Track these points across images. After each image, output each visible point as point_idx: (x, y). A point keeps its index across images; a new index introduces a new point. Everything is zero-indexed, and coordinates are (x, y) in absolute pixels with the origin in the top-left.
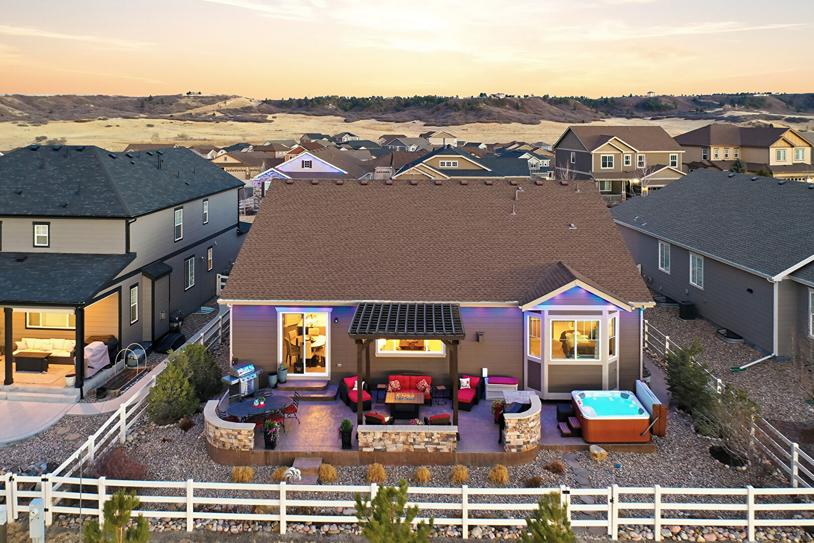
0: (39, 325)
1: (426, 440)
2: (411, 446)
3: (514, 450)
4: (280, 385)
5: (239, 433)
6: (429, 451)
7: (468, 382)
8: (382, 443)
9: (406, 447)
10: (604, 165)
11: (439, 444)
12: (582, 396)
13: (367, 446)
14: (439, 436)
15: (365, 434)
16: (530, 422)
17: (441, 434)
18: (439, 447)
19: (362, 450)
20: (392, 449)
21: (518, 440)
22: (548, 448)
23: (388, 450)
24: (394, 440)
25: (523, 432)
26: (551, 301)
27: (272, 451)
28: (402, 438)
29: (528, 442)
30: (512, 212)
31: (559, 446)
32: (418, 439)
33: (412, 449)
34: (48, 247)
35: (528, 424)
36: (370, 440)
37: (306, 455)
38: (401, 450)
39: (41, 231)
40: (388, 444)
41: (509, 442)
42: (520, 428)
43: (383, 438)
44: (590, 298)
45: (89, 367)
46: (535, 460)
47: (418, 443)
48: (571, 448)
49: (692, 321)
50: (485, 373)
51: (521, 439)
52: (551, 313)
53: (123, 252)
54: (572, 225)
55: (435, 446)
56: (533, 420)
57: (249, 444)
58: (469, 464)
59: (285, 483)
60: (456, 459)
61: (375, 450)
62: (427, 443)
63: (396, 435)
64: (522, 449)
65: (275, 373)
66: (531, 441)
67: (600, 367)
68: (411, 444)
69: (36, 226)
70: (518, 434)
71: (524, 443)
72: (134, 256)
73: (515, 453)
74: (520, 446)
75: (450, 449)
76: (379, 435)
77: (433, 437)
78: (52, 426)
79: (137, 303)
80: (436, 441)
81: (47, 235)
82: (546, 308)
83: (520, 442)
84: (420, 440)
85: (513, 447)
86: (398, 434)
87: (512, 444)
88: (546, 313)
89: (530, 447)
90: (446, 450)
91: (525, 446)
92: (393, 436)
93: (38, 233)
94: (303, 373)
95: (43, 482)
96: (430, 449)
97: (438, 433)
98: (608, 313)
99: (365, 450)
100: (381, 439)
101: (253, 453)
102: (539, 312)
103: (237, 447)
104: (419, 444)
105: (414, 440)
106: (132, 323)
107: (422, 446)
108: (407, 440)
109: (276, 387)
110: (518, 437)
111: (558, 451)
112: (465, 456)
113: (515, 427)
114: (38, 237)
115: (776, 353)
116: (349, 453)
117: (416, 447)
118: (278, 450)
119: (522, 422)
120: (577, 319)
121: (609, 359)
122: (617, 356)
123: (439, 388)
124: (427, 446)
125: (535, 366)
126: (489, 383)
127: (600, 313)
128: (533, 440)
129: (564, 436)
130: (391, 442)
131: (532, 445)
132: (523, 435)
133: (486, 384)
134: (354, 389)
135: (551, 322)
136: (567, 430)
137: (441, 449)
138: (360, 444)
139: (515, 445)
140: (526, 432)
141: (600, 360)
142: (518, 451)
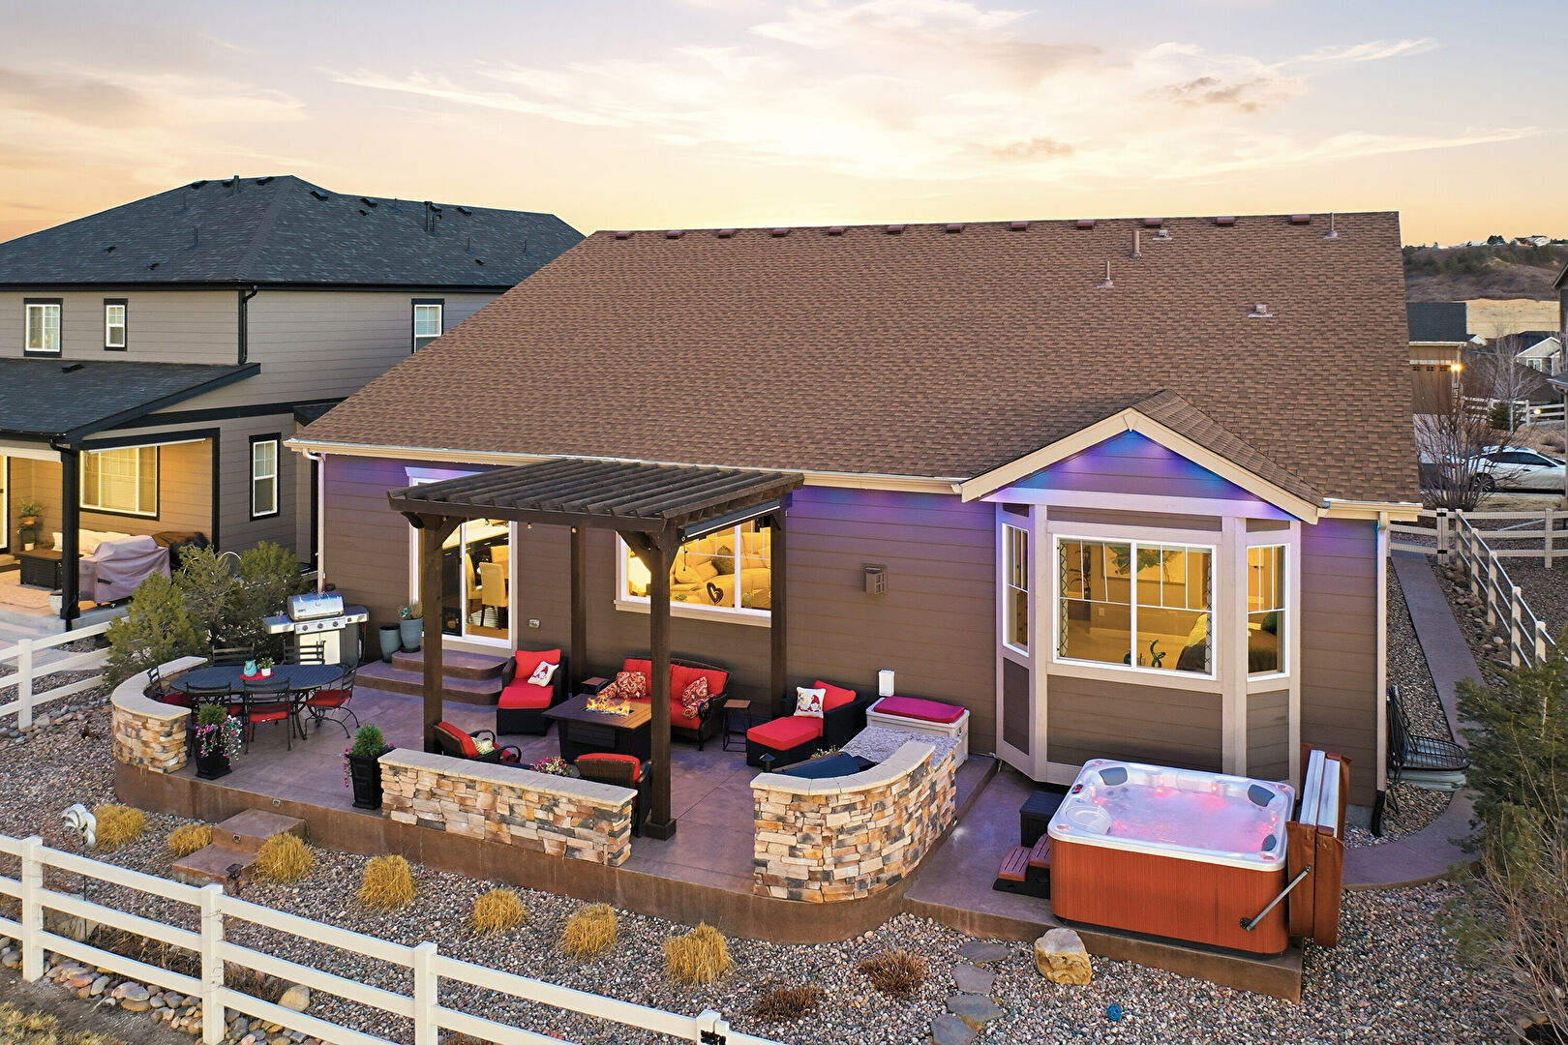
0: (96, 504)
1: (541, 815)
2: (504, 826)
3: (779, 893)
4: (397, 656)
5: (145, 724)
6: (550, 849)
7: (816, 700)
8: (434, 804)
9: (491, 826)
11: (570, 833)
12: (1113, 777)
13: (402, 809)
14: (574, 809)
15: (395, 770)
16: (834, 811)
17: (578, 804)
18: (572, 842)
19: (388, 817)
20: (458, 826)
21: (791, 860)
22: (923, 913)
23: (448, 828)
24: (462, 801)
25: (806, 839)
26: (1053, 477)
27: (205, 783)
28: (482, 800)
29: (827, 876)
30: (1104, 281)
31: (963, 914)
32: (521, 811)
33: (507, 833)
34: (125, 349)
35: (825, 816)
36: (409, 791)
37: (269, 806)
38: (480, 834)
39: (115, 317)
40: (451, 812)
41: (764, 864)
42: (799, 824)
43: (438, 791)
44: (1181, 473)
46: (855, 940)
47: (518, 820)
48: (998, 925)
50: (887, 683)
51: (801, 861)
52: (1056, 513)
53: (234, 360)
54: (1260, 307)
55: (563, 838)
56: (850, 807)
57: (163, 757)
58: (652, 909)
59: (39, 840)
60: (618, 888)
61: (419, 820)
62: (543, 824)
63: (467, 786)
64: (806, 893)
65: (396, 627)
66: (839, 873)
68: (503, 820)
69: (108, 307)
70: (793, 841)
71: (813, 876)
72: (254, 367)
73: (778, 902)
74: (798, 883)
75: (600, 855)
76: (428, 782)
77: (556, 809)
79: (274, 474)
80: (566, 824)
81: (123, 325)
82: (1040, 499)
83: (800, 868)
84: (525, 811)
85: (775, 881)
86: (471, 785)
87: (773, 870)
88: (1040, 514)
89: (833, 892)
90: (589, 856)
91: (816, 886)
92: (462, 790)
93: (110, 322)
94: (459, 634)
96: (551, 844)
97: (570, 801)
98: (1243, 526)
99: (396, 816)
100: (432, 795)
101: (169, 781)
103: (142, 760)
104: (523, 825)
105: (512, 809)
106: (255, 515)
107: (530, 832)
108: (493, 806)
110: (793, 851)
111: (958, 928)
112: (638, 882)
113: (780, 819)
114: (112, 329)
116: (365, 817)
117: (516, 831)
118: (219, 784)
119: (805, 807)
120: (1137, 539)
121: (1249, 680)
122: (1288, 677)
123: (731, 704)
124: (544, 834)
125: (1018, 677)
126: (875, 710)
127: (1214, 524)
128: (851, 871)
129: (1003, 885)
130: (456, 807)
131: (841, 888)
132: (807, 848)
133: (869, 711)
134: (531, 680)
135: (1056, 544)
136: (1014, 871)
137: (579, 850)
138: (386, 798)
139: (782, 874)
140: (819, 840)
141: (1213, 677)
142: (792, 896)
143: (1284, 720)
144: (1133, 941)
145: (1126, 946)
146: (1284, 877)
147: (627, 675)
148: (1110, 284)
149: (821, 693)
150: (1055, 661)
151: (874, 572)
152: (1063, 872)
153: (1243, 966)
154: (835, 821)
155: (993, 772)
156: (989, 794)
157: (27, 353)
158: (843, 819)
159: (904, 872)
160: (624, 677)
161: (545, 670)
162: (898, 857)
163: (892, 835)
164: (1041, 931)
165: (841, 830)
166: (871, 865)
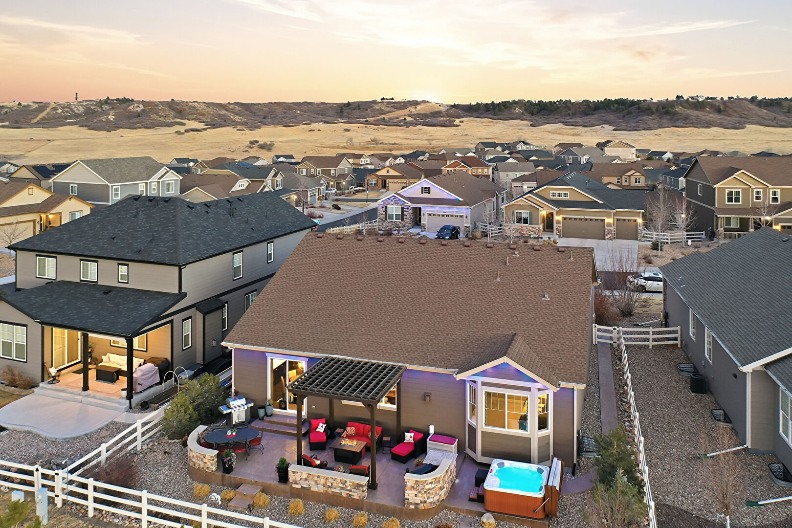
0: (119, 344)
1: (341, 485)
2: (329, 489)
3: (412, 507)
4: (265, 418)
5: (204, 457)
6: (344, 495)
7: (411, 437)
8: (307, 482)
9: (325, 489)
10: (730, 200)
11: (350, 491)
12: (501, 465)
13: (296, 483)
14: (351, 484)
15: (294, 472)
16: (427, 484)
17: (353, 483)
18: (351, 493)
19: (292, 486)
20: (314, 488)
21: (416, 498)
22: (450, 509)
23: (312, 489)
24: (316, 482)
25: (420, 492)
26: (483, 373)
27: (227, 475)
28: (322, 481)
29: (425, 502)
30: (496, 278)
31: (461, 509)
32: (335, 484)
33: (330, 491)
34: (127, 283)
35: (424, 486)
36: (298, 479)
37: (250, 483)
38: (321, 491)
39: (123, 270)
40: (312, 484)
41: (408, 499)
42: (418, 488)
43: (308, 479)
44: (519, 375)
45: (139, 384)
46: (432, 518)
47: (334, 487)
48: (470, 512)
49: (699, 396)
50: (432, 430)
51: (418, 498)
52: (484, 384)
53: (177, 292)
54: (546, 296)
55: (348, 492)
56: (431, 483)
57: (212, 467)
58: (375, 512)
59: (206, 505)
60: (365, 506)
61: (302, 487)
62: (342, 488)
63: (318, 477)
64: (419, 507)
65: (263, 407)
66: (428, 501)
67: (528, 440)
68: (329, 486)
69: (120, 266)
70: (416, 493)
71: (421, 502)
72: (185, 295)
73: (412, 510)
74: (417, 504)
75: (360, 497)
76: (305, 476)
77: (346, 484)
78: (99, 429)
79: (190, 333)
80: (349, 488)
81: (127, 274)
82: (480, 379)
83: (418, 500)
84: (336, 485)
85: (411, 504)
86: (319, 477)
87: (410, 501)
88: (479, 384)
89: (427, 506)
90: (356, 497)
91: (422, 505)
92: (316, 478)
93: (121, 272)
94: (286, 409)
95: (56, 476)
96: (344, 494)
97: (350, 482)
98: (536, 390)
99: (294, 486)
100: (306, 479)
101: (214, 474)
102: (475, 382)
103: (203, 468)
104: (335, 488)
105: (332, 484)
106: (184, 349)
107: (338, 490)
108: (326, 483)
109: (262, 419)
110: (416, 495)
111: (459, 513)
112: (371, 504)
113: (413, 487)
114: (121, 274)
115: (749, 444)
116: (283, 486)
117: (333, 490)
118: (231, 475)
119: (419, 483)
120: (507, 392)
121: (539, 433)
122: (549, 431)
123: (385, 439)
124: (341, 491)
125: (473, 430)
126: (430, 440)
127: (529, 389)
128: (431, 500)
129: (471, 500)
130: (314, 483)
131: (429, 505)
132: (420, 495)
133: (428, 440)
134: (317, 430)
135: (484, 393)
136: (474, 495)
137: (353, 495)
138: (291, 480)
139: (413, 502)
140: (423, 492)
141: (528, 433)
142: (415, 508)
143: (549, 443)
144: (506, 516)
145: (504, 517)
146: (544, 499)
147: (349, 428)
148: (498, 279)
149: (412, 435)
150: (484, 427)
151: (428, 396)
152: (487, 498)
153: (533, 522)
154: (427, 487)
155: (465, 457)
156: (464, 466)
157: (81, 280)
158: (430, 486)
159: (444, 498)
160: (348, 429)
161: (322, 427)
162: (443, 494)
163: (441, 488)
164: (482, 515)
165: (429, 489)
166: (436, 498)
